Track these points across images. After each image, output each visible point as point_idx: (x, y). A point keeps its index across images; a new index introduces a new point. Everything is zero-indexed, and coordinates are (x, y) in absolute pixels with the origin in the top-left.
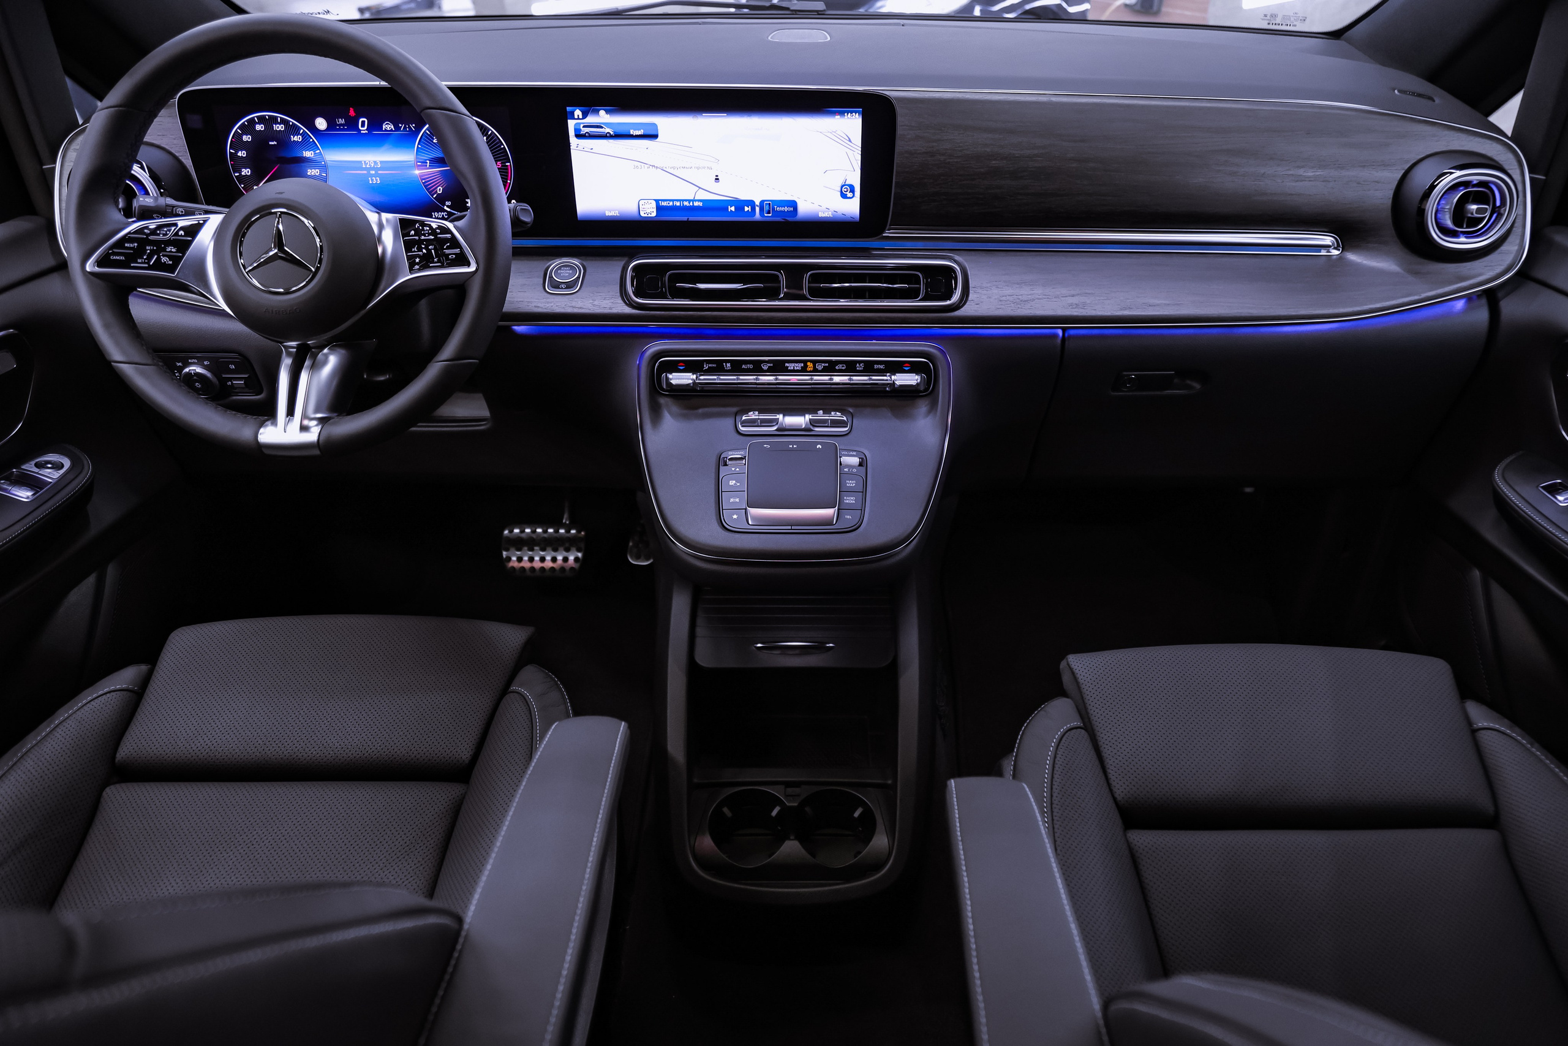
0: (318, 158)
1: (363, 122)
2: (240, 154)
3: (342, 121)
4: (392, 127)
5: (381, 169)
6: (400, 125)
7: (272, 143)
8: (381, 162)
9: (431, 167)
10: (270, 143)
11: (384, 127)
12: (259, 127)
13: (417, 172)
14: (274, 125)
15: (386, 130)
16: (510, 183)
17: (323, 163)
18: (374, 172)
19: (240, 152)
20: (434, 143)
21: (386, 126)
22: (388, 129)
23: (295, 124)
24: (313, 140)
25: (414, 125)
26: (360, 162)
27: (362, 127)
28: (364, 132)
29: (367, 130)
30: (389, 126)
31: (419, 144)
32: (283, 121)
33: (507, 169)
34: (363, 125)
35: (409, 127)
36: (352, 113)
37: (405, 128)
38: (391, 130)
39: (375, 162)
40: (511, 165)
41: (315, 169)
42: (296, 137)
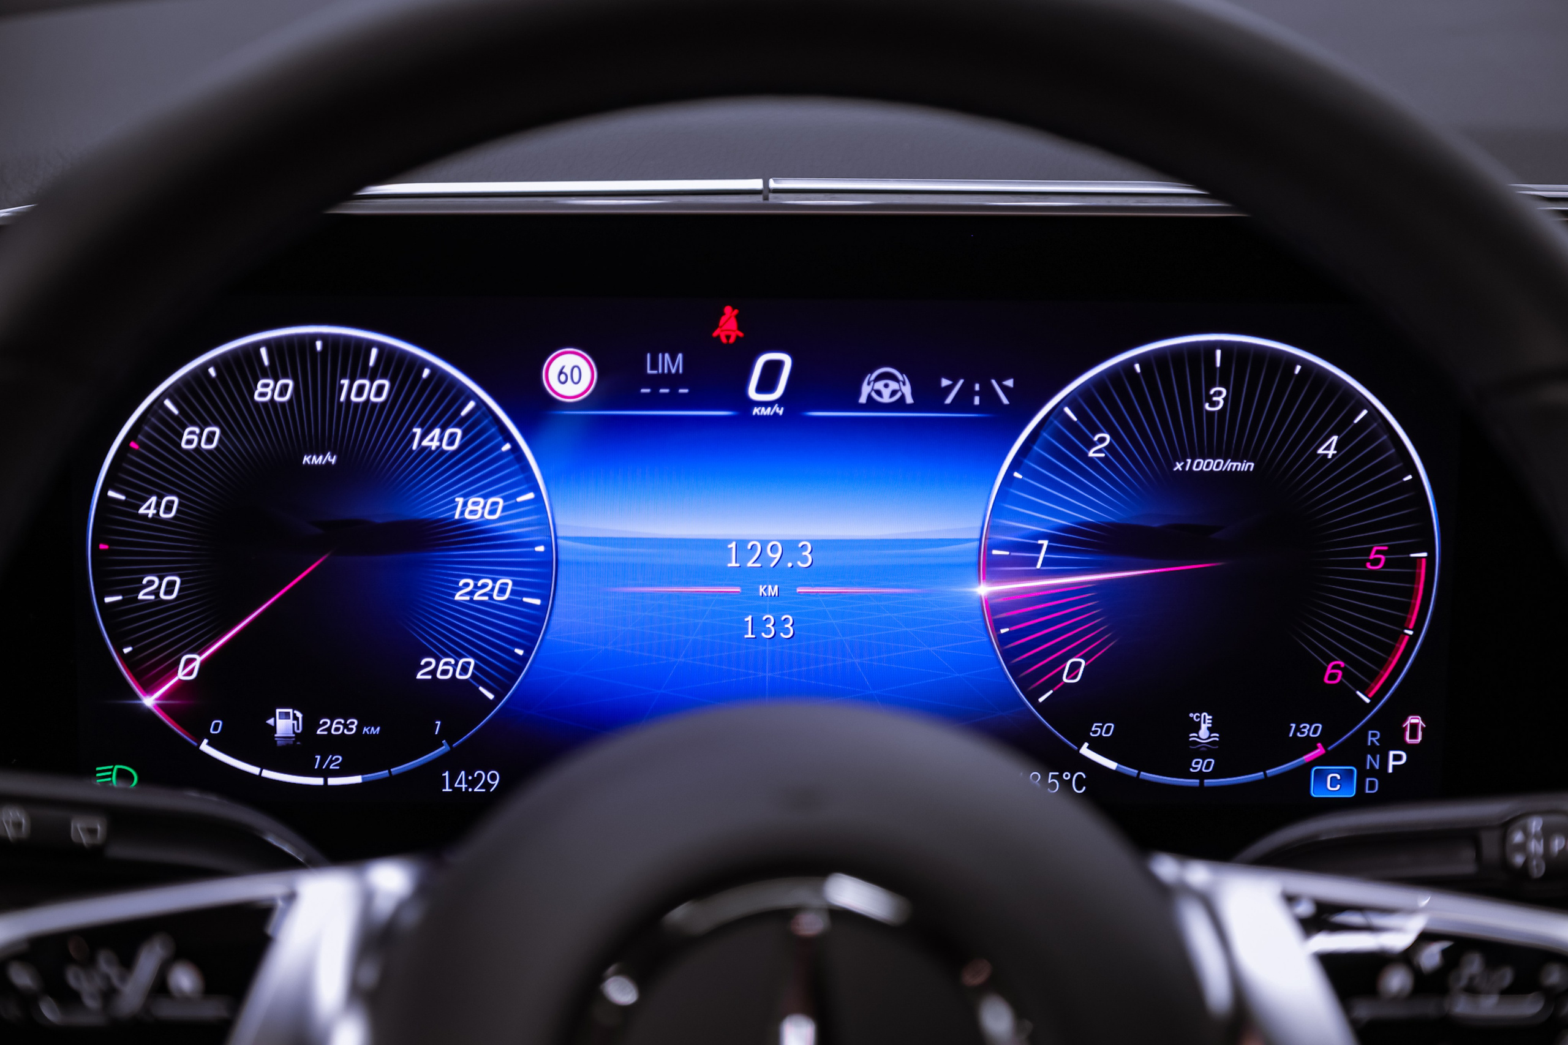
0: (520, 527)
1: (772, 371)
2: (148, 509)
3: (671, 364)
4: (907, 390)
5: (813, 574)
6: (945, 382)
7: (317, 460)
8: (819, 545)
9: (1053, 567)
10: (306, 459)
11: (866, 389)
12: (266, 390)
13: (983, 590)
14: (345, 382)
15: (872, 404)
16: (1413, 639)
17: (540, 549)
18: (773, 590)
19: (154, 499)
20: (1091, 462)
21: (879, 385)
22: (886, 399)
23: (445, 375)
24: (516, 447)
25: (1010, 383)
26: (720, 545)
27: (760, 389)
28: (767, 412)
29: (780, 402)
30: (893, 385)
31: (1015, 465)
32: (391, 364)
33: (1412, 578)
34: (767, 383)
35: (988, 394)
36: (728, 327)
37: (966, 394)
38: (900, 404)
39: (791, 547)
40: (1431, 559)
41: (494, 576)
42: (437, 432)
